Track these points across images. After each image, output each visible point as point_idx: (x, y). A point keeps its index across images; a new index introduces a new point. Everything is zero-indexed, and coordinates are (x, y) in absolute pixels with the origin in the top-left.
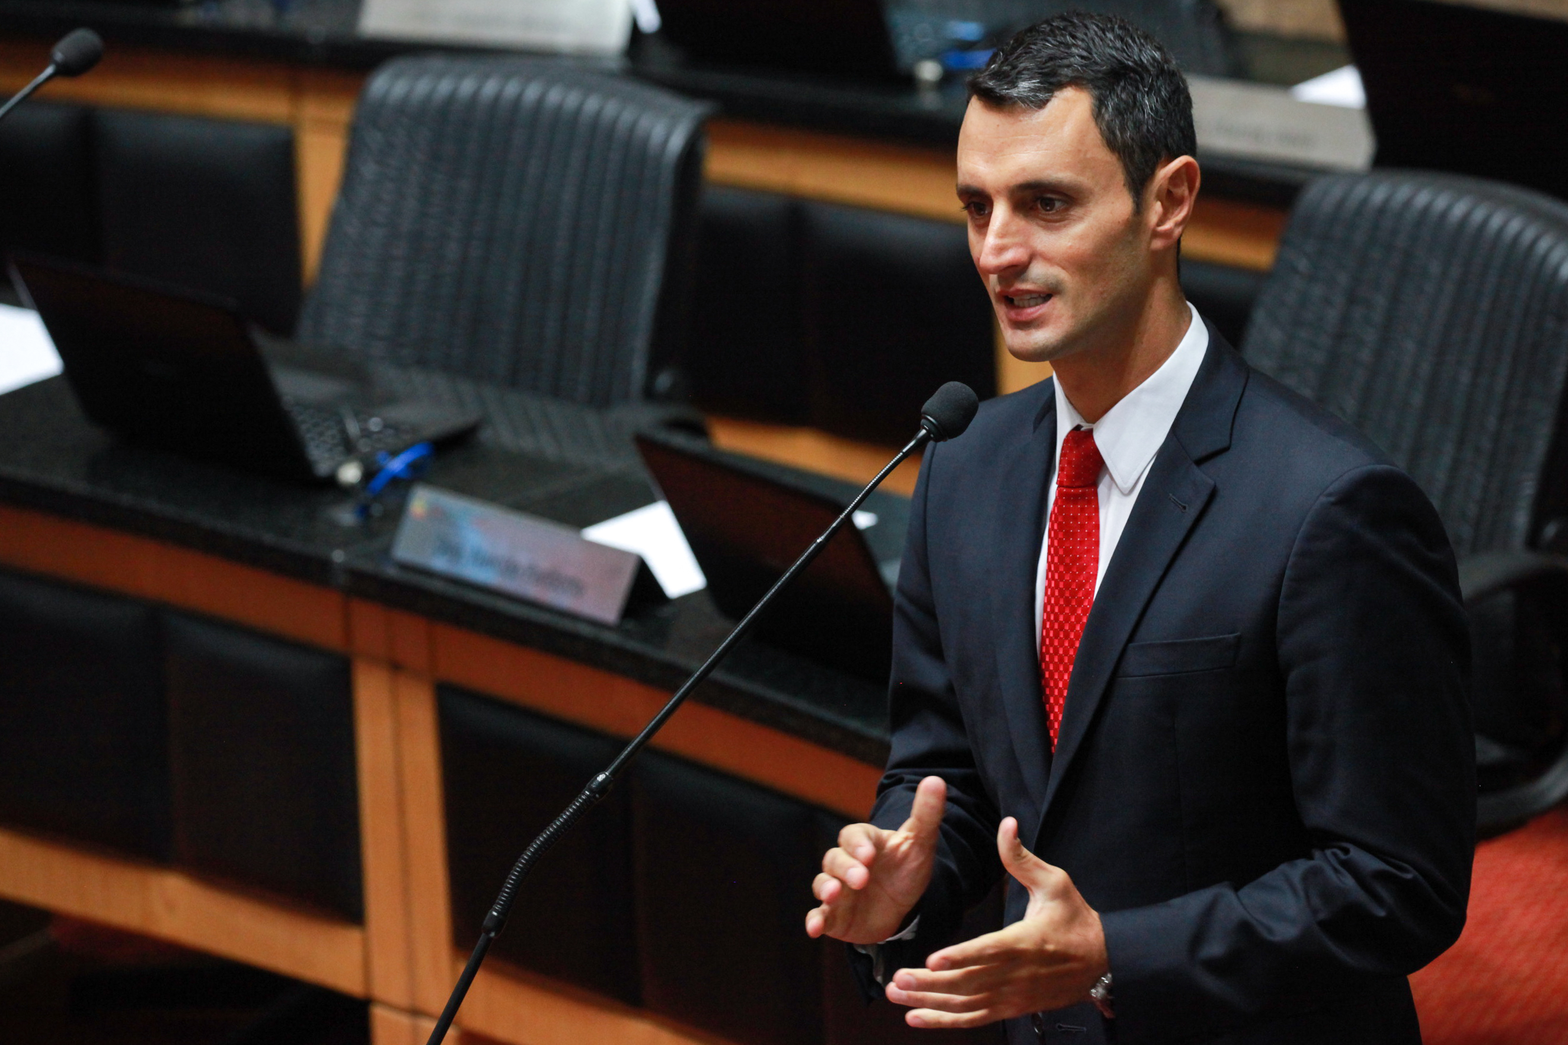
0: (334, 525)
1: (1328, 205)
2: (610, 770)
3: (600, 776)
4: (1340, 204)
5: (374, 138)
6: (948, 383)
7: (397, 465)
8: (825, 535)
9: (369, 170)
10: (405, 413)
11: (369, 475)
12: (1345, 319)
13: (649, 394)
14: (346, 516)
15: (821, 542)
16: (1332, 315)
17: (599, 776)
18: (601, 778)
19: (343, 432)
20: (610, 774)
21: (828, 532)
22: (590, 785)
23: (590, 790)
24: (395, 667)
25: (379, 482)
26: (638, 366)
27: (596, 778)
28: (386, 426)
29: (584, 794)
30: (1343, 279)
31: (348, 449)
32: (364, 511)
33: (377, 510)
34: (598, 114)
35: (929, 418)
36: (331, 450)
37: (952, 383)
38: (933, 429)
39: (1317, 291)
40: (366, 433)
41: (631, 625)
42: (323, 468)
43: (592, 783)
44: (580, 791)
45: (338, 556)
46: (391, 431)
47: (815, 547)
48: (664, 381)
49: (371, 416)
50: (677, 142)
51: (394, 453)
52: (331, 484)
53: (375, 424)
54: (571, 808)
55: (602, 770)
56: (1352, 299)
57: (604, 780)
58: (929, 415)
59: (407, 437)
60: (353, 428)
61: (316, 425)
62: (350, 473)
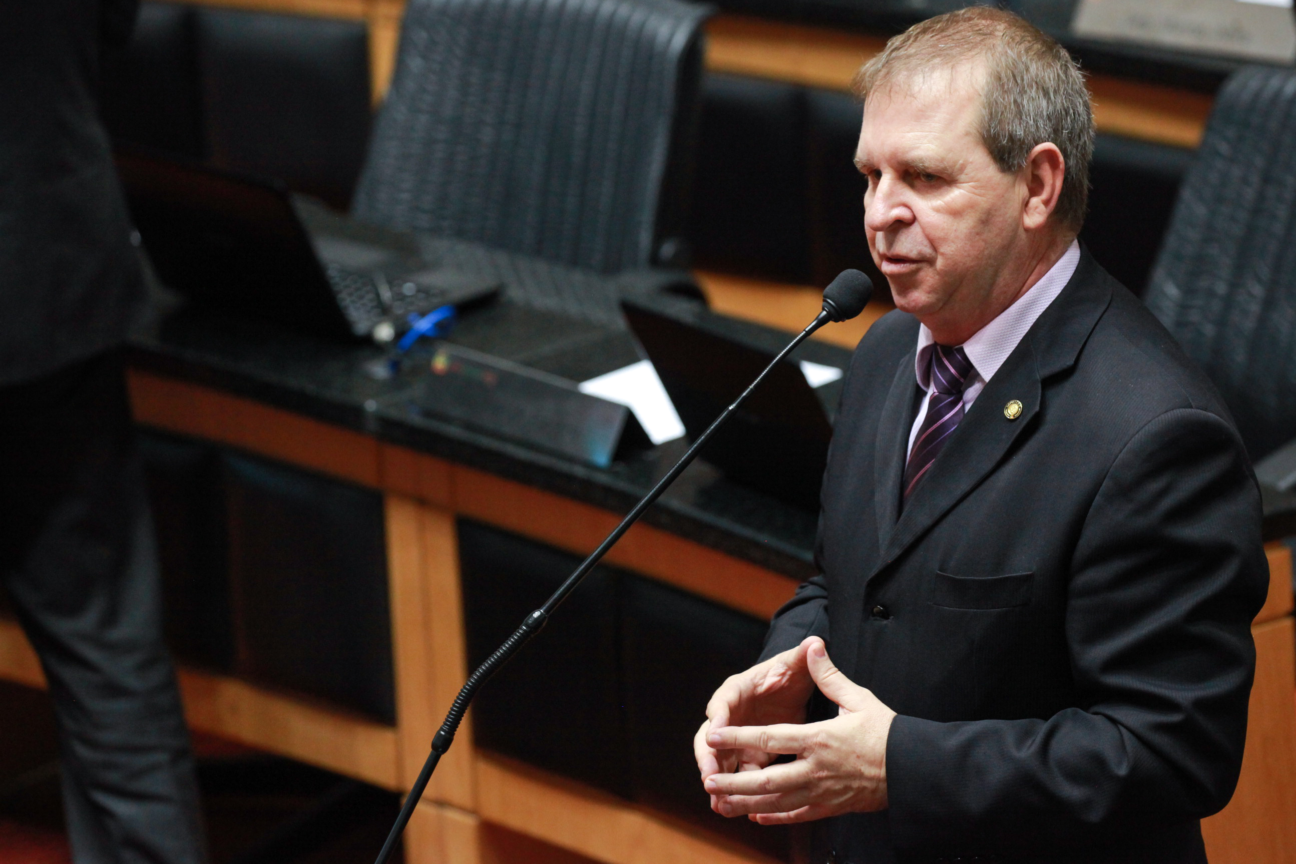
0: (368, 378)
1: (1246, 96)
2: (544, 608)
3: (536, 613)
4: (1257, 95)
5: (421, 36)
6: (846, 270)
7: (424, 325)
8: (737, 402)
9: (415, 64)
10: (436, 279)
11: (401, 333)
12: (1261, 197)
13: (655, 261)
14: (379, 370)
15: (732, 409)
16: (1250, 194)
17: (534, 613)
18: (536, 614)
19: (378, 295)
20: (544, 611)
21: (739, 400)
22: (526, 621)
23: (526, 625)
24: (422, 502)
25: (408, 341)
26: (645, 238)
27: (532, 615)
28: (419, 291)
29: (521, 629)
30: (1259, 161)
31: (384, 311)
32: (395, 366)
33: (407, 364)
34: (613, 14)
35: (829, 301)
36: (369, 312)
37: (849, 271)
38: (832, 310)
39: (1236, 172)
40: (400, 297)
41: (621, 468)
42: (361, 326)
43: (529, 618)
44: (518, 627)
45: (371, 405)
46: (422, 295)
47: (727, 414)
48: (668, 249)
49: (405, 282)
50: (680, 40)
51: (423, 314)
52: (368, 342)
53: (409, 288)
54: (510, 640)
55: (538, 608)
56: (1267, 179)
57: (539, 617)
58: (829, 299)
59: (435, 301)
60: (386, 294)
61: (357, 289)
62: (384, 332)
